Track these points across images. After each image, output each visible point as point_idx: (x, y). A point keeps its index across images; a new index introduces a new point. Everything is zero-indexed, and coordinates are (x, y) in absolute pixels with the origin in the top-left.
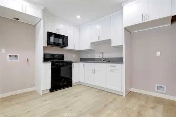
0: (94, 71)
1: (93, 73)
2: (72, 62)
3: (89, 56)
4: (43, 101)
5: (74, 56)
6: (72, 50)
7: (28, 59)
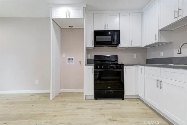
0: (159, 84)
1: (157, 86)
2: (124, 65)
3: (162, 55)
4: (77, 108)
5: (135, 56)
6: (129, 47)
7: (80, 61)
